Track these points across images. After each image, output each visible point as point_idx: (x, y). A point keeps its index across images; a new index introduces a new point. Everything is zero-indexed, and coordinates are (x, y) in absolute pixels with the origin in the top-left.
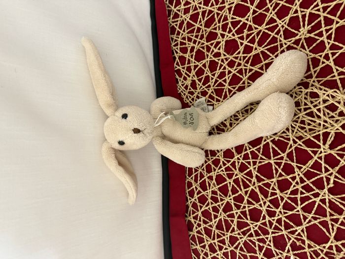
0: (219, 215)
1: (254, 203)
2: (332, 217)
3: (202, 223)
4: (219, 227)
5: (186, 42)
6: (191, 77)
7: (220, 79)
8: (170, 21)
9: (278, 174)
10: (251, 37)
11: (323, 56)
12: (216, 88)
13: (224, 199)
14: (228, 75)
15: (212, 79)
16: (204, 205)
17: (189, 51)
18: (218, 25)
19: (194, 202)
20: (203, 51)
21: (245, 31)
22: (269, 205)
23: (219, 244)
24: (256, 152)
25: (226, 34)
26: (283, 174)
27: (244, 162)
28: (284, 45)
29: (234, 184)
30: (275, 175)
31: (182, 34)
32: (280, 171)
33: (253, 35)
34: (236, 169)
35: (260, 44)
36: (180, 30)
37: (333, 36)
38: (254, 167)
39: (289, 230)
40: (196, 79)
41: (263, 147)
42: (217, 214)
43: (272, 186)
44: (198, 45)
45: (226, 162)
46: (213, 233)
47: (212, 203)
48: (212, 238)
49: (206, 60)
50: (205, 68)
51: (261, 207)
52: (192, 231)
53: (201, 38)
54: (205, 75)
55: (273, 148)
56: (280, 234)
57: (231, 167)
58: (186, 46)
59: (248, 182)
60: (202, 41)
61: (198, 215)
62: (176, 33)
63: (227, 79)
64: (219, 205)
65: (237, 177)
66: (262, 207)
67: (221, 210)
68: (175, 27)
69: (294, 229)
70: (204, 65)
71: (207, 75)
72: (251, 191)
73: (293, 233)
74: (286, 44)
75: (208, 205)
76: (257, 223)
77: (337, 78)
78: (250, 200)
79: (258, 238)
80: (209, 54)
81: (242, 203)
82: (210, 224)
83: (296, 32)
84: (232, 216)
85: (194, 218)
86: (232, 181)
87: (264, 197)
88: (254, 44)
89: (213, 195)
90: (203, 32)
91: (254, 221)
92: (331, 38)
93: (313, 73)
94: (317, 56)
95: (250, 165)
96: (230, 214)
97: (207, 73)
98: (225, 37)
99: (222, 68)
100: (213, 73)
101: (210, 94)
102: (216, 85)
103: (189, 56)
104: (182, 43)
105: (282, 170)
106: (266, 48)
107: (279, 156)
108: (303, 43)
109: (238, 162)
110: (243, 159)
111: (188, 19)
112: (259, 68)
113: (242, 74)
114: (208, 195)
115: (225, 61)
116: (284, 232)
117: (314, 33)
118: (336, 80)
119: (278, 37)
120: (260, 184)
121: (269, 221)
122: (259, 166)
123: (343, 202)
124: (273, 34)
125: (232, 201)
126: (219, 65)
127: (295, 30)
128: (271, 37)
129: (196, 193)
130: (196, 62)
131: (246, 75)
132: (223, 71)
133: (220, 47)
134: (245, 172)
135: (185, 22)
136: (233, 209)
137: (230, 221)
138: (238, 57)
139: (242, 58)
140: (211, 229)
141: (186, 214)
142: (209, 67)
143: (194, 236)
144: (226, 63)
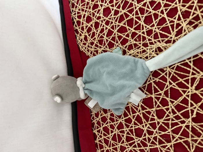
0: (114, 131)
1: (139, 124)
3: (102, 135)
4: (114, 139)
5: (81, 11)
6: (84, 33)
7: (101, 33)
9: (157, 105)
10: (118, 5)
12: (99, 39)
13: (118, 120)
14: (106, 30)
15: (97, 34)
17: (82, 17)
19: (98, 121)
20: (91, 16)
21: (114, 1)
22: (149, 127)
23: (113, 150)
24: (142, 89)
25: (104, 4)
26: (161, 105)
30: (154, 106)
31: (78, 7)
32: (158, 103)
33: (119, 3)
39: (162, 145)
40: (87, 34)
43: (152, 113)
44: (87, 13)
46: (109, 143)
47: (110, 122)
48: (109, 146)
49: (93, 21)
50: (92, 27)
52: (96, 140)
54: (92, 31)
56: (155, 147)
58: (81, 14)
59: (135, 110)
60: (90, 10)
61: (100, 129)
63: (105, 33)
64: (115, 124)
66: (144, 127)
67: (116, 127)
69: (165, 145)
70: (92, 25)
73: (164, 147)
74: (138, 6)
75: (107, 123)
77: (169, 25)
78: (136, 122)
79: (140, 148)
80: (94, 18)
82: (108, 136)
87: (146, 121)
90: (90, 4)
94: (156, 12)
96: (122, 131)
98: (103, 6)
99: (102, 26)
100: (97, 30)
101: (96, 44)
102: (99, 37)
103: (82, 20)
106: (127, 10)
107: (158, 93)
108: (148, 5)
112: (123, 24)
116: (158, 146)
121: (148, 138)
123: (202, 128)
124: (130, 1)
126: (100, 24)
129: (100, 115)
130: (87, 23)
132: (102, 28)
133: (100, 13)
136: (124, 127)
137: (121, 136)
138: (111, 18)
139: (113, 19)
140: (109, 139)
141: (93, 129)
142: (94, 26)
143: (97, 143)
144: (104, 22)
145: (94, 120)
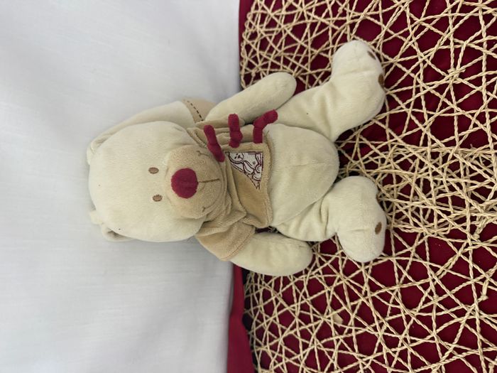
2: (485, 350)
16: (287, 327)
29: (335, 294)
38: (367, 267)
42: (307, 342)
45: (323, 260)
51: (376, 330)
55: (395, 238)
57: (331, 267)
65: (341, 282)
72: (360, 306)
76: (369, 358)
81: (347, 325)
86: (333, 289)
89: (303, 312)
91: (364, 354)
95: (360, 264)
105: (409, 273)
109: (343, 260)
114: (294, 312)
120: (375, 294)
122: (373, 267)
125: (332, 321)
134: (353, 275)
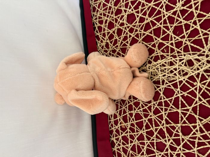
0: (134, 141)
1: (161, 138)
3: (121, 144)
4: (133, 149)
5: (102, 16)
6: (105, 40)
7: (124, 41)
8: (92, 4)
9: (183, 121)
10: (144, 11)
11: (192, 22)
12: (122, 47)
13: (139, 131)
14: (129, 38)
15: (119, 41)
16: (124, 132)
17: (104, 22)
18: (122, 4)
19: (117, 129)
20: (113, 22)
21: (140, 7)
22: (172, 142)
24: (169, 102)
25: (128, 10)
26: (187, 122)
27: (158, 107)
28: (166, 15)
29: (148, 122)
30: (180, 121)
31: (100, 11)
32: (185, 119)
33: (145, 10)
34: (151, 112)
35: (150, 16)
36: (98, 9)
37: (199, 7)
38: (165, 112)
40: (108, 41)
41: (174, 99)
42: (132, 140)
43: (177, 129)
44: (110, 18)
45: (144, 105)
46: (128, 152)
47: (130, 132)
48: (127, 155)
49: (115, 28)
50: (115, 33)
52: (114, 148)
53: (112, 14)
54: (114, 38)
55: (181, 101)
57: (147, 109)
58: (102, 19)
59: (159, 123)
60: (112, 16)
61: (119, 138)
62: (96, 11)
63: (129, 41)
64: (135, 135)
65: (151, 117)
66: (166, 142)
67: (136, 138)
68: (95, 6)
70: (114, 32)
71: (116, 38)
72: (160, 129)
74: (167, 15)
75: (127, 132)
76: (161, 153)
77: (202, 37)
78: (158, 135)
80: (117, 24)
81: (152, 137)
82: (126, 146)
83: (174, 6)
84: (144, 144)
85: (116, 139)
86: (147, 120)
87: (170, 136)
88: (146, 16)
89: (131, 127)
90: (113, 9)
91: (159, 151)
92: (198, 9)
93: (185, 35)
94: (188, 22)
95: (162, 111)
96: (142, 142)
97: (115, 37)
98: (127, 12)
99: (125, 33)
100: (119, 37)
101: (118, 52)
102: (122, 45)
103: (104, 26)
104: (100, 18)
105: (187, 119)
106: (154, 18)
107: (185, 108)
108: (178, 14)
109: (154, 107)
110: (158, 105)
111: (103, 2)
112: (149, 33)
113: (138, 37)
114: (127, 126)
115: (127, 28)
117: (186, 6)
118: (201, 39)
119: (162, 10)
120: (168, 126)
121: (170, 153)
122: (169, 113)
124: (158, 8)
125: (145, 134)
126: (123, 31)
127: (173, 5)
128: (157, 10)
129: (119, 123)
130: (108, 30)
131: (141, 38)
132: (126, 35)
133: (124, 19)
134: (158, 115)
135: (102, 4)
136: (145, 139)
137: (141, 147)
138: (135, 25)
139: (138, 26)
140: (127, 149)
141: (111, 136)
142: (117, 33)
143: (115, 151)
144: (128, 29)
145: (113, 127)
